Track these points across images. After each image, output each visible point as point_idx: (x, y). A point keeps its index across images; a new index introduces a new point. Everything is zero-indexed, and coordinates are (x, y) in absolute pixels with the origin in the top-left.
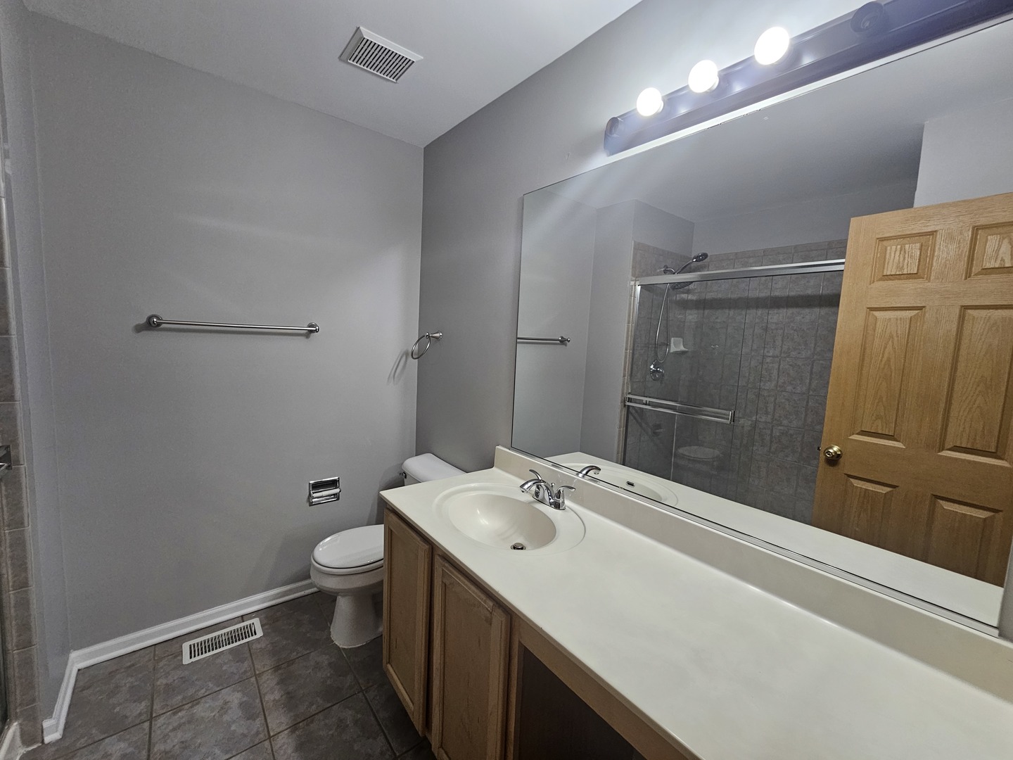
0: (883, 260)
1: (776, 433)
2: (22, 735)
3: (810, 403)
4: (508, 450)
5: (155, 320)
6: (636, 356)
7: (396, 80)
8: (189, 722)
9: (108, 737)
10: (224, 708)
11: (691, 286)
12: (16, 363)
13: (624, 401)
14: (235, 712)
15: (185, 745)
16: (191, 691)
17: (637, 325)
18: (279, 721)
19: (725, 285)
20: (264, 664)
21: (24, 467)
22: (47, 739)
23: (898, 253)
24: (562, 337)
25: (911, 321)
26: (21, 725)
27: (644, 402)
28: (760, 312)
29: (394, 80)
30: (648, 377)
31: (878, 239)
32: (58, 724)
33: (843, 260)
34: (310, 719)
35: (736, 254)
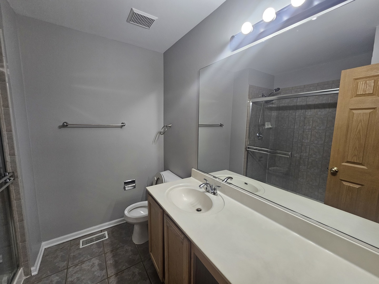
0: (357, 88)
1: (310, 161)
2: (24, 272)
3: (325, 148)
4: (196, 171)
5: (65, 124)
6: (251, 130)
7: (149, 28)
8: (80, 270)
9: (53, 274)
10: (93, 266)
11: (274, 102)
12: (15, 142)
13: (246, 148)
14: (96, 268)
15: (78, 279)
16: (82, 259)
17: (251, 118)
18: (111, 272)
19: (287, 101)
20: (108, 249)
21: (20, 179)
22: (33, 274)
23: (363, 85)
24: (221, 124)
25: (370, 114)
26: (23, 269)
27: (254, 149)
28: (303, 111)
29: (148, 28)
30: (256, 138)
31: (354, 79)
32: (36, 269)
33: (338, 89)
34: (122, 271)
35: (292, 87)
